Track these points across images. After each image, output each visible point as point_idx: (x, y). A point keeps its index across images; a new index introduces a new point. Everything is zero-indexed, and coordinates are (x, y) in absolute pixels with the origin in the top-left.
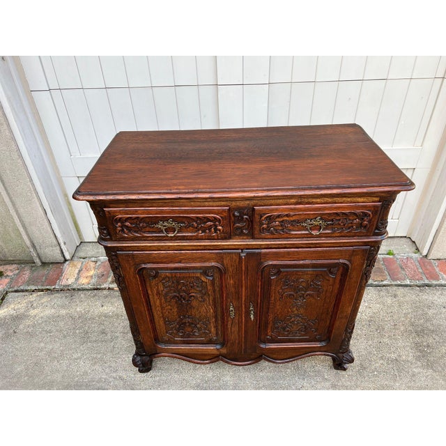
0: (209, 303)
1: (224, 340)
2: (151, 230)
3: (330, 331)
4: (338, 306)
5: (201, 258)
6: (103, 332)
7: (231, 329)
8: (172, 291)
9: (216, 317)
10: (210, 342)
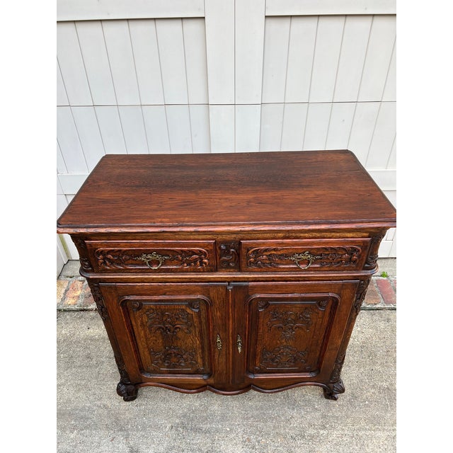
0: (195, 334)
1: (211, 370)
2: (134, 262)
3: (320, 363)
4: (328, 338)
5: (187, 290)
6: (88, 357)
7: (218, 360)
8: (157, 323)
10: (197, 372)
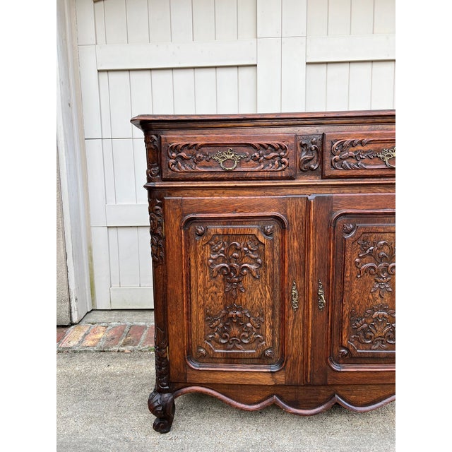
0: (266, 281)
2: (207, 164)
8: (220, 260)
9: (273, 307)
